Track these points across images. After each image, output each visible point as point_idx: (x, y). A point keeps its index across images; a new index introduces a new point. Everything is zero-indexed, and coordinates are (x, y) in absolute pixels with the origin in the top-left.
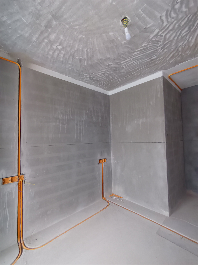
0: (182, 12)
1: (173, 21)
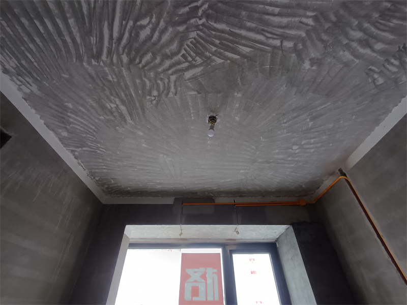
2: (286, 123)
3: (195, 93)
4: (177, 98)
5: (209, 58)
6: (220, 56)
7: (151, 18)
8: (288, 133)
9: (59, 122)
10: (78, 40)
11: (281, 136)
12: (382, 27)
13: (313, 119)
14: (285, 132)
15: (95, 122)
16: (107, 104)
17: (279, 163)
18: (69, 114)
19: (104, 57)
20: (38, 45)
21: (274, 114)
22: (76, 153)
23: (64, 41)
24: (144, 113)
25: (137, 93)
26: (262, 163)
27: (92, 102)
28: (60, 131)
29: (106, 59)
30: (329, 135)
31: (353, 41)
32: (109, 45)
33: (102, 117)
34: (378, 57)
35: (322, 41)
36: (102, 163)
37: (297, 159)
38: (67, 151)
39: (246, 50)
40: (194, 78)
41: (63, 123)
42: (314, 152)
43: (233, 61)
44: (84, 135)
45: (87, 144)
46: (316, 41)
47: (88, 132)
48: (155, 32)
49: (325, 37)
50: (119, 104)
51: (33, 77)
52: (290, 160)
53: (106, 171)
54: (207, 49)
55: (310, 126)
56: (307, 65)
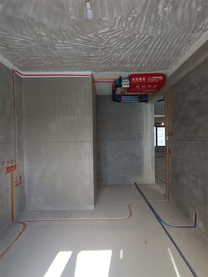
0: (129, 26)
1: (121, 30)
4: (116, 15)
5: (95, 37)
6: (90, 38)
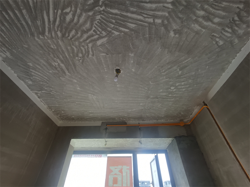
2: (164, 72)
3: (105, 54)
4: (94, 58)
5: (110, 32)
6: (117, 30)
7: (71, 8)
8: (166, 78)
9: (26, 75)
10: (30, 23)
11: (163, 81)
12: (217, 7)
13: (181, 69)
14: (165, 78)
15: (47, 75)
16: (53, 63)
17: (164, 98)
18: (31, 70)
19: (47, 33)
20: (7, 27)
21: (156, 67)
22: (39, 95)
23: (22, 24)
24: (75, 68)
25: (69, 55)
26: (153, 98)
27: (43, 62)
28: (27, 81)
29: (48, 35)
30: (193, 79)
31: (199, 17)
32: (49, 25)
33: (50, 71)
34: (217, 27)
35: (180, 18)
36: (54, 100)
37: (175, 95)
38: (33, 93)
39: (132, 26)
40: (102, 45)
41: (28, 75)
42: (185, 91)
43: (125, 33)
44: (42, 83)
45: (44, 89)
46: (176, 18)
47: (43, 81)
48: (75, 17)
49: (181, 16)
50: (60, 63)
51: (6, 47)
52: (170, 97)
53: (58, 105)
54: (108, 27)
55: (180, 74)
56: (172, 34)
